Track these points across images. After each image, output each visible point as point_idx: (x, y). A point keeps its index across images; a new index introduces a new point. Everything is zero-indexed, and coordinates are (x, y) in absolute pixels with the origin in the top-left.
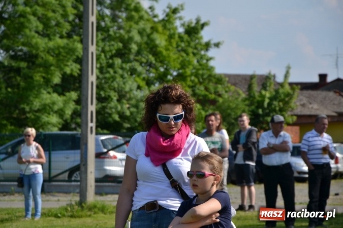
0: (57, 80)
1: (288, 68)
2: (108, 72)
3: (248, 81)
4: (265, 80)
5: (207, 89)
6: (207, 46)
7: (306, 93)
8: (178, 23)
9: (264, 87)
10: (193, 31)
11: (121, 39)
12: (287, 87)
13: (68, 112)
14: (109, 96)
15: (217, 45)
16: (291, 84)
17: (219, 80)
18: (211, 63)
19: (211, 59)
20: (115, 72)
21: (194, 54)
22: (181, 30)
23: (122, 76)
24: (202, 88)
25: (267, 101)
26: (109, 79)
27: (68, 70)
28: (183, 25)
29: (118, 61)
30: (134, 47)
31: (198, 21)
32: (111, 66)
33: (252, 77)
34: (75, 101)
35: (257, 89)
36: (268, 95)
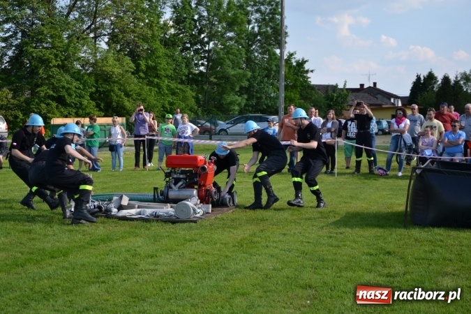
0: (237, 89)
1: (346, 82)
3: (326, 88)
4: (334, 88)
5: (307, 93)
6: (307, 72)
7: (354, 94)
8: (293, 61)
9: (334, 91)
10: (301, 64)
11: (267, 69)
12: (345, 91)
13: (243, 104)
15: (312, 71)
16: (348, 89)
17: (313, 88)
18: (309, 80)
19: (309, 78)
21: (301, 76)
22: (294, 64)
23: (267, 87)
24: (305, 92)
25: (335, 98)
27: (243, 84)
28: (296, 62)
29: (265, 80)
31: (303, 60)
32: (261, 82)
33: (328, 86)
34: (246, 99)
35: (330, 92)
36: (335, 95)
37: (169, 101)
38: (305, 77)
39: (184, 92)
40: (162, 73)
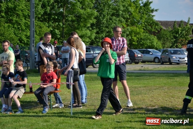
0: (89, 25)
1: (189, 18)
2: (110, 22)
3: (173, 24)
4: (180, 23)
5: (152, 27)
6: (152, 11)
8: (140, 2)
9: (179, 26)
12: (189, 26)
14: (110, 31)
15: (156, 10)
16: (191, 24)
19: (154, 16)
20: (112, 22)
21: (146, 14)
22: (142, 5)
23: (115, 23)
24: (150, 27)
25: (180, 31)
26: (110, 24)
27: (92, 21)
28: (143, 3)
29: (114, 18)
30: (121, 12)
32: (110, 19)
34: (95, 33)
35: (177, 26)
36: (180, 29)
37: (26, 35)
38: (149, 15)
39: (41, 27)
40: (20, 13)
